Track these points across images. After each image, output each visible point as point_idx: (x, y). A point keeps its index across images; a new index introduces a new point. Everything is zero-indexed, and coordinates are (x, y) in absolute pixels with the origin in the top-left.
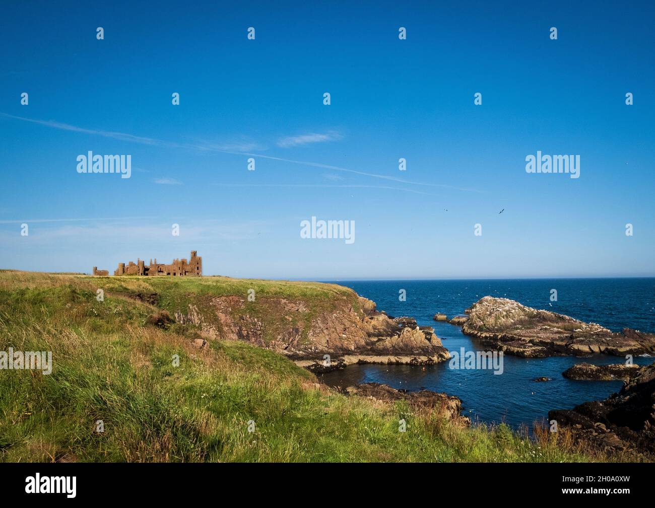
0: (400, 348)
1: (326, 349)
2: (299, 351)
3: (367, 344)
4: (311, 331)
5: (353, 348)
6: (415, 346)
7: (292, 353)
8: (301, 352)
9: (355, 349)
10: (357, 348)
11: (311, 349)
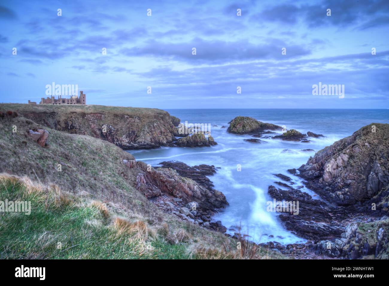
0: (191, 142)
1: (150, 143)
2: (135, 144)
3: (173, 140)
4: (142, 133)
5: (165, 142)
6: (199, 141)
7: (131, 145)
8: (136, 144)
9: (166, 142)
10: (168, 142)
11: (142, 143)
